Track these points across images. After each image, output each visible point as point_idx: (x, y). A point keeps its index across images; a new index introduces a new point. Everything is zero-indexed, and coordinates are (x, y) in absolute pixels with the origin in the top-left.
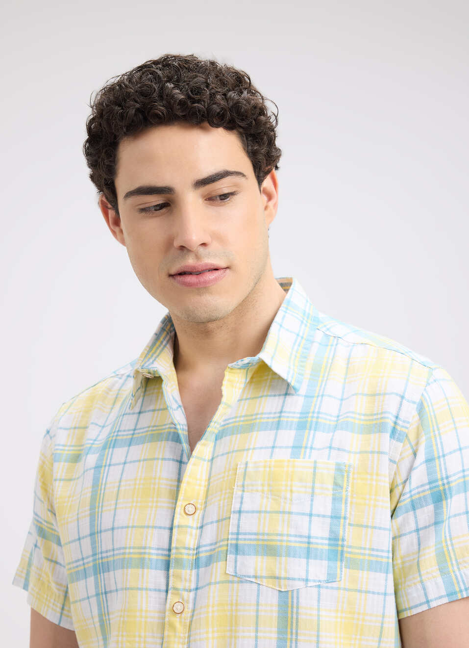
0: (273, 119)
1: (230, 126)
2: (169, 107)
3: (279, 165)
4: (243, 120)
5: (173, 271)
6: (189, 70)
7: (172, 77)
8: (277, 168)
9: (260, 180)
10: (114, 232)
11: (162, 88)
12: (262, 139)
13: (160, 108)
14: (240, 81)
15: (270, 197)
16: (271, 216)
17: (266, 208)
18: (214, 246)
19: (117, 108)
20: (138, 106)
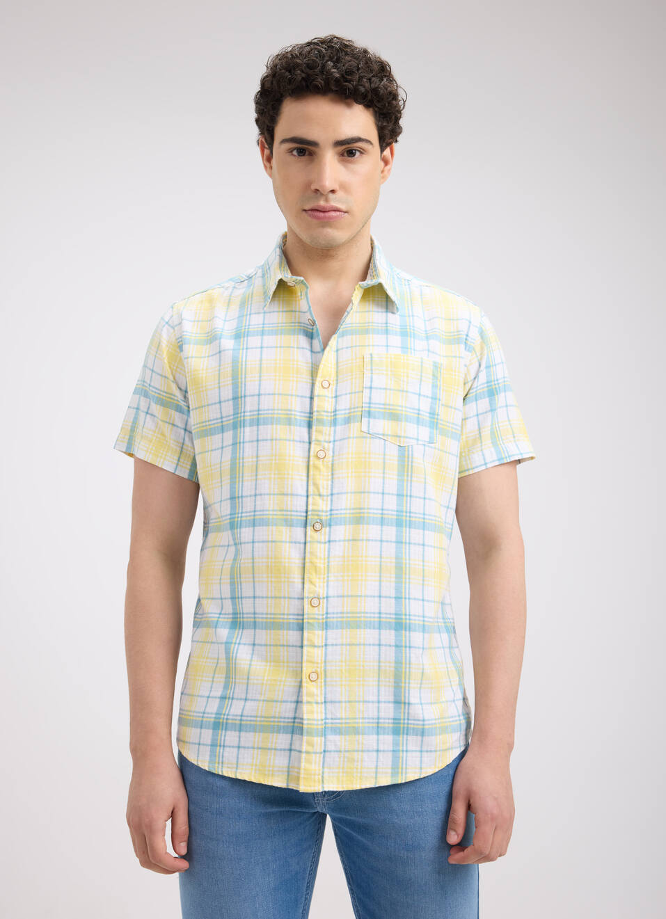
0: (401, 103)
1: (368, 105)
2: (327, 81)
3: (398, 139)
4: (379, 101)
5: (307, 208)
6: (347, 54)
7: (334, 57)
8: (396, 141)
9: (382, 150)
10: (265, 167)
11: (324, 66)
12: (391, 118)
13: (320, 81)
14: (383, 70)
15: (386, 162)
16: (384, 178)
17: (383, 172)
18: (340, 194)
19: (287, 73)
20: (303, 75)
